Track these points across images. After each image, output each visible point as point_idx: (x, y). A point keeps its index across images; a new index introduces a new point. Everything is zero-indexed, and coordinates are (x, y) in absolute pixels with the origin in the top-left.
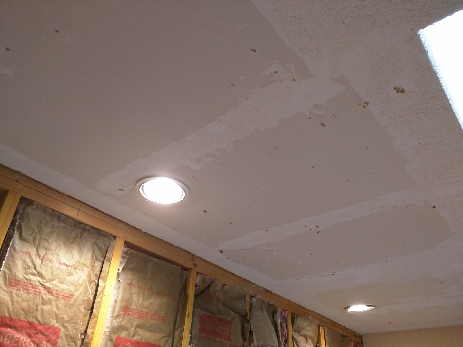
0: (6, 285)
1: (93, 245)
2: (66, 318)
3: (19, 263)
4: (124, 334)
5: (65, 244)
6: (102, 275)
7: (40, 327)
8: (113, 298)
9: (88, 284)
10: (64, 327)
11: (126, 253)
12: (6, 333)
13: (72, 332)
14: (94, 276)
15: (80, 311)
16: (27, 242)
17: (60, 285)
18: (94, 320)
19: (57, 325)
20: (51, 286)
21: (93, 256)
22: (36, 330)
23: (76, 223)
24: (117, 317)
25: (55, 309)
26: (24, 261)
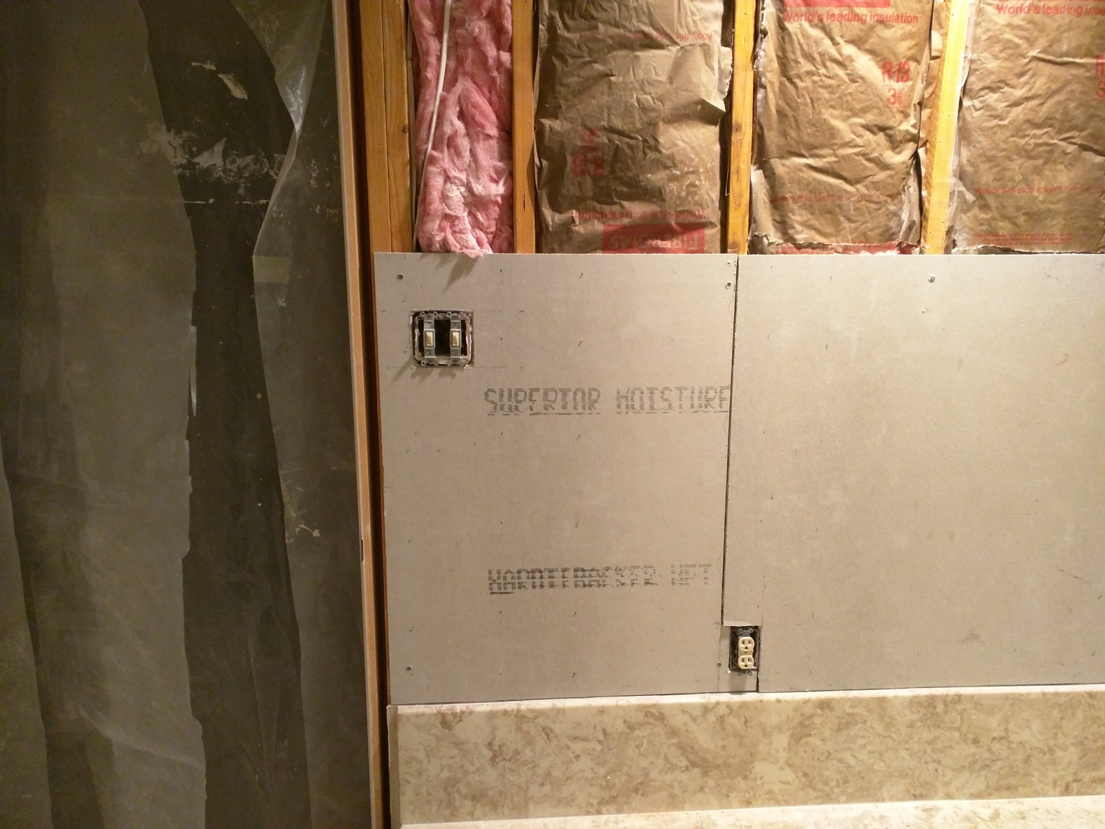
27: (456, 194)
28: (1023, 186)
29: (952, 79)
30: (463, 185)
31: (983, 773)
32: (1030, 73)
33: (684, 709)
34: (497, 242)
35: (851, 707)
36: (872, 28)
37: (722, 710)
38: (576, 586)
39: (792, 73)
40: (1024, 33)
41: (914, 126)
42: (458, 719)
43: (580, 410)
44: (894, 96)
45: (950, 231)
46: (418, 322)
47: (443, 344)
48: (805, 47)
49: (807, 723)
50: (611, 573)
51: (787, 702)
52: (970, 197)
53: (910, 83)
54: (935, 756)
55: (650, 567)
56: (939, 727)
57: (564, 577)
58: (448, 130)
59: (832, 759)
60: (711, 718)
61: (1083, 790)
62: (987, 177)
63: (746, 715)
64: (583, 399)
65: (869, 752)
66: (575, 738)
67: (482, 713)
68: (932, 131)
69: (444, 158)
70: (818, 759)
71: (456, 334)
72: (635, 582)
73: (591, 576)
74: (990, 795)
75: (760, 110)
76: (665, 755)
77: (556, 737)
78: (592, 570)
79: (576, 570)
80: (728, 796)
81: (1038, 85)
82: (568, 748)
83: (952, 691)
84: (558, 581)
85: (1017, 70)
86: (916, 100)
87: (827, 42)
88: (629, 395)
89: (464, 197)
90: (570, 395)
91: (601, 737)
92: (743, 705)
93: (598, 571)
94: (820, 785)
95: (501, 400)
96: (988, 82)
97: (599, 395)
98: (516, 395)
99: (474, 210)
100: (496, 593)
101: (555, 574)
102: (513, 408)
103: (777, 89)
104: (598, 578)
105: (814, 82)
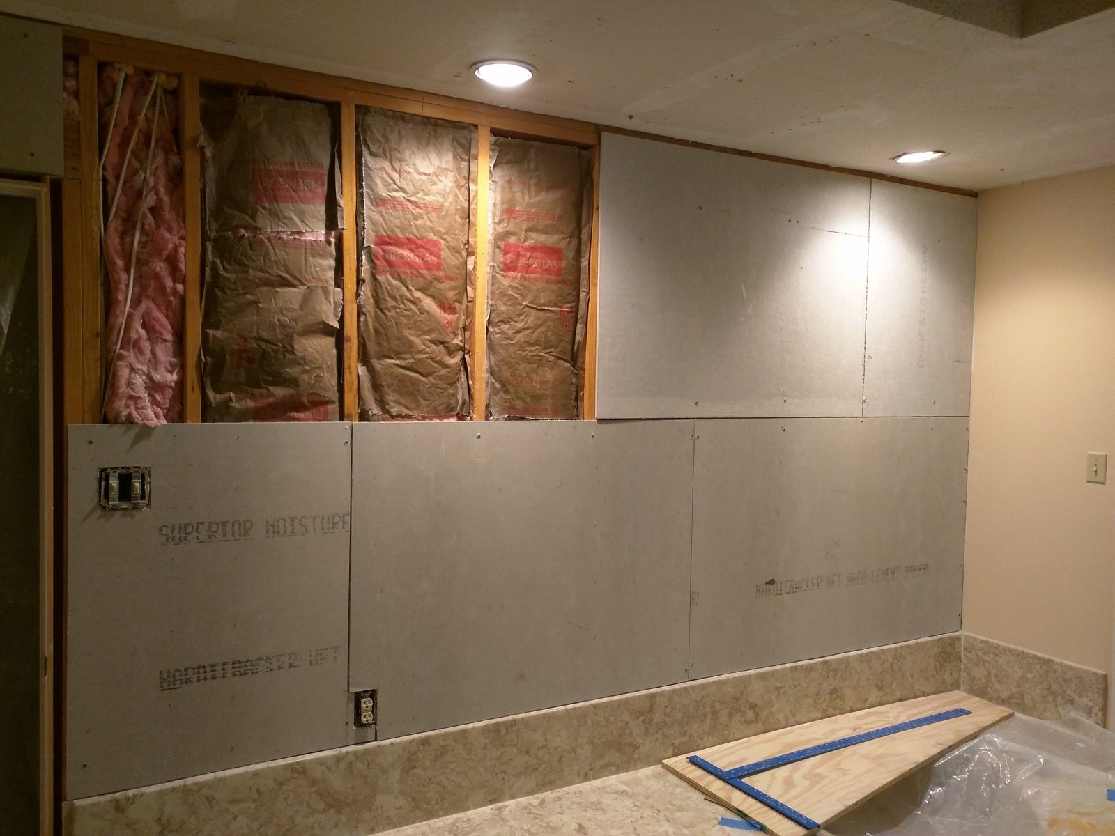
0: (373, 206)
1: (452, 142)
2: (443, 230)
3: (379, 181)
4: (512, 240)
5: (418, 149)
6: (471, 177)
7: (418, 242)
8: (491, 202)
9: (456, 190)
10: (444, 239)
11: (495, 144)
12: (390, 250)
13: (454, 243)
14: (463, 179)
15: (456, 222)
16: (378, 157)
17: (425, 197)
18: (473, 229)
19: (435, 238)
20: (417, 200)
21: (454, 156)
22: (416, 244)
23: (426, 120)
24: (500, 222)
25: (428, 223)
26: (382, 178)
27: (139, 381)
28: (528, 380)
29: (482, 316)
30: (145, 374)
31: (533, 775)
32: (525, 314)
33: (321, 762)
34: (170, 415)
35: (443, 740)
36: (431, 282)
37: (351, 758)
38: (234, 675)
39: (383, 306)
40: (519, 291)
41: (461, 341)
42: (131, 801)
43: (237, 537)
44: (447, 323)
45: (488, 406)
46: (104, 476)
47: (125, 492)
48: (390, 291)
49: (413, 758)
50: (262, 662)
51: (398, 743)
52: (498, 385)
53: (457, 315)
54: (502, 768)
55: (292, 653)
56: (503, 746)
57: (224, 670)
58: (134, 336)
59: (432, 783)
60: (343, 765)
61: (596, 775)
62: (506, 374)
63: (369, 759)
64: (239, 529)
65: (458, 773)
66: (234, 801)
67: (150, 794)
68: (472, 344)
69: (131, 356)
70: (422, 785)
71: (137, 483)
72: (281, 666)
73: (246, 666)
74: (539, 790)
75: (362, 328)
76: (308, 803)
77: (217, 803)
78: (247, 661)
79: (234, 663)
80: (357, 827)
81: (529, 321)
82: (227, 810)
83: (510, 718)
84: (219, 673)
85: (517, 312)
86: (461, 325)
87: (404, 289)
88: (276, 523)
89: (145, 383)
90: (229, 526)
91: (255, 796)
92: (366, 751)
93: (251, 661)
94: (425, 806)
95: (172, 533)
96: (502, 318)
97: (252, 525)
98: (186, 528)
99: (153, 392)
100: (166, 690)
101: (216, 668)
102: (183, 538)
103: (373, 316)
104: (251, 667)
105: (397, 313)
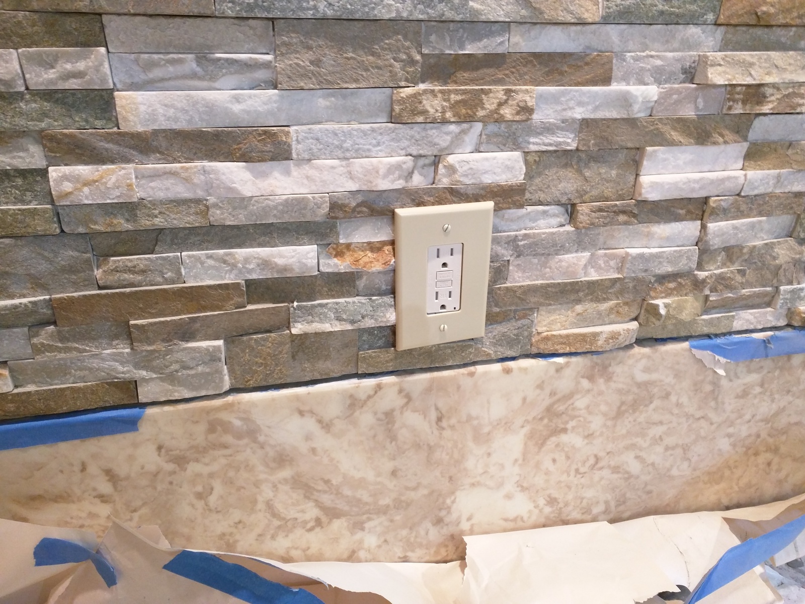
49: (562, 408)
59: (601, 468)
65: (667, 448)
70: (577, 470)
